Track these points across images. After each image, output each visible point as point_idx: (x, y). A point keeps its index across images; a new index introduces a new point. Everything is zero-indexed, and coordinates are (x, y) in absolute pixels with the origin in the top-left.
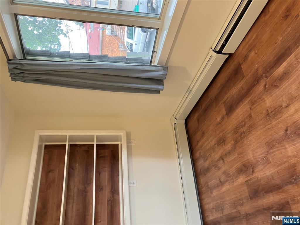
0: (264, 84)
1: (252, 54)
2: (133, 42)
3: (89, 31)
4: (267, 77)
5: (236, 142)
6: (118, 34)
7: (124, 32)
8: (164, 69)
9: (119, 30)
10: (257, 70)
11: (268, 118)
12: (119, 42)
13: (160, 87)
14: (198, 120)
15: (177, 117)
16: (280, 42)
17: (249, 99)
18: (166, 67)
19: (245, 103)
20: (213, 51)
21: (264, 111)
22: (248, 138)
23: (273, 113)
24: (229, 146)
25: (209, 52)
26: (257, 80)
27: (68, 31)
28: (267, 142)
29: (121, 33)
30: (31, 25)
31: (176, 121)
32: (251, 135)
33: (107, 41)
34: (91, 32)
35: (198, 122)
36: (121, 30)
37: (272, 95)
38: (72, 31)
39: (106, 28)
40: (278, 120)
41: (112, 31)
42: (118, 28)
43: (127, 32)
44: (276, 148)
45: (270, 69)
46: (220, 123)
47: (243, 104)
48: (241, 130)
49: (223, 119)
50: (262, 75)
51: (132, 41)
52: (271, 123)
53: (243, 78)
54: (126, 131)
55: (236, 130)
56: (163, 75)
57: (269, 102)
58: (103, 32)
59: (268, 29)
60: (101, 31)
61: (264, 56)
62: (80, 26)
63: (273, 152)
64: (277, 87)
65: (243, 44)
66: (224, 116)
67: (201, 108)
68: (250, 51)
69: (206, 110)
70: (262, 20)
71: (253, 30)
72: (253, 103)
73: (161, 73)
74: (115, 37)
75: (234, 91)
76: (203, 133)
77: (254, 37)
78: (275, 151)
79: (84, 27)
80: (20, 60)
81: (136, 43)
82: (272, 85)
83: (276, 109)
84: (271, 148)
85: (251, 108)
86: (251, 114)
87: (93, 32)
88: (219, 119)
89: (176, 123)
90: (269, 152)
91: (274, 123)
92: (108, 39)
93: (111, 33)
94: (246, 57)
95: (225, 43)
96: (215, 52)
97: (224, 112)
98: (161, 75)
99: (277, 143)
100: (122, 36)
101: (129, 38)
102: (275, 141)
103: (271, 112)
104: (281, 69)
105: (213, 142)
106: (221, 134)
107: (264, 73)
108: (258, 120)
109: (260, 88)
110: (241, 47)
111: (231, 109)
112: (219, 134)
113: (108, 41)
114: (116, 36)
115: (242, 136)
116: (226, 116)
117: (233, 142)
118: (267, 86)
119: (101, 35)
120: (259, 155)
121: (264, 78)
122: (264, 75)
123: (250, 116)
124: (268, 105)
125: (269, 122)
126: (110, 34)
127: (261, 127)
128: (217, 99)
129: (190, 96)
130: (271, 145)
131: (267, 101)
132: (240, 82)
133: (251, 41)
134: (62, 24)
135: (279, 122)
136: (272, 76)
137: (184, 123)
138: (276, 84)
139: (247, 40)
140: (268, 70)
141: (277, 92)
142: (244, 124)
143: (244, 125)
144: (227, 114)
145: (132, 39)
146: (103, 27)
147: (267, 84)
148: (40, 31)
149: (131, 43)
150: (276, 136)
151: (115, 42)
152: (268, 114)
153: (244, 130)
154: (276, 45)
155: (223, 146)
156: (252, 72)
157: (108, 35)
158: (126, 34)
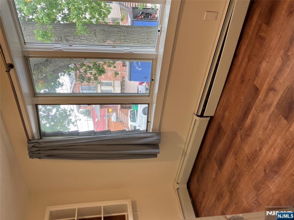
0: (240, 135)
1: (227, 113)
2: (137, 124)
3: (96, 120)
4: (241, 129)
5: (231, 193)
6: (123, 119)
7: (128, 117)
8: (157, 135)
9: (123, 116)
10: (233, 125)
11: (249, 163)
12: (124, 127)
13: (156, 151)
14: (198, 181)
15: (179, 182)
16: (243, 101)
17: (233, 150)
18: (159, 133)
19: (230, 155)
20: (196, 115)
21: (246, 158)
22: (240, 186)
23: (252, 158)
24: (226, 199)
25: (193, 117)
26: (234, 134)
27: (77, 120)
28: (254, 186)
29: (126, 119)
30: (44, 120)
31: (178, 186)
32: (241, 182)
33: (112, 127)
34: (98, 120)
35: (198, 183)
36: (125, 116)
37: (248, 143)
38: (80, 120)
39: (111, 116)
40: (257, 164)
41: (117, 118)
42: (122, 114)
43: (130, 117)
44: (262, 190)
45: (242, 123)
46: (215, 179)
47: (229, 157)
48: (233, 180)
49: (217, 174)
50: (237, 129)
51: (135, 124)
52: (253, 168)
53: (225, 134)
54: (131, 200)
55: (229, 181)
56: (158, 139)
57: (247, 149)
58: (109, 120)
59: (233, 93)
60: (107, 119)
61: (235, 113)
62: (88, 117)
63: (261, 194)
64: (249, 135)
65: (219, 107)
66: (217, 171)
67: (199, 169)
68: (225, 111)
69: (202, 170)
70: (227, 87)
71: (224, 95)
72: (236, 154)
73: (155, 138)
74: (120, 123)
75: (220, 146)
76: (204, 193)
77: (225, 100)
78: (262, 192)
79: (91, 118)
80: (38, 139)
81: (140, 125)
82: (246, 135)
83: (253, 154)
84: (259, 190)
85: (235, 159)
86: (236, 164)
87: (99, 120)
88: (214, 176)
89: (178, 188)
90: (258, 194)
91: (255, 166)
92: (114, 125)
93: (116, 119)
94: (223, 117)
95: (204, 108)
96: (198, 116)
97: (216, 167)
98: (156, 140)
99: (261, 184)
100: (126, 121)
101: (132, 121)
102: (260, 183)
103: (251, 157)
104: (249, 121)
105: (213, 200)
106: (218, 189)
107: (238, 127)
108: (243, 168)
109: (238, 139)
110: (218, 110)
111: (221, 164)
112: (217, 189)
113: (114, 127)
114: (121, 121)
115: (235, 186)
116: (219, 171)
117: (228, 194)
118: (243, 137)
119: (107, 122)
120: (251, 200)
121: (239, 131)
122: (238, 128)
123: (236, 166)
124: (247, 152)
125: (251, 167)
126: (115, 121)
127: (247, 173)
128: (209, 157)
129: (186, 158)
130: (257, 188)
131: (245, 149)
132: (223, 138)
133: (224, 104)
134: (72, 115)
135: (258, 164)
136: (244, 128)
137: (186, 187)
138: (248, 134)
139: (221, 103)
140: (240, 123)
141: (251, 140)
142: (234, 173)
143: (234, 175)
144: (219, 169)
145: (135, 122)
146: (108, 115)
147: (242, 134)
148: (52, 123)
149: (135, 126)
150: (259, 178)
151: (120, 127)
152: (249, 160)
153: (235, 180)
154: (241, 103)
155: (221, 200)
156: (230, 128)
157: (113, 122)
158: (129, 118)
